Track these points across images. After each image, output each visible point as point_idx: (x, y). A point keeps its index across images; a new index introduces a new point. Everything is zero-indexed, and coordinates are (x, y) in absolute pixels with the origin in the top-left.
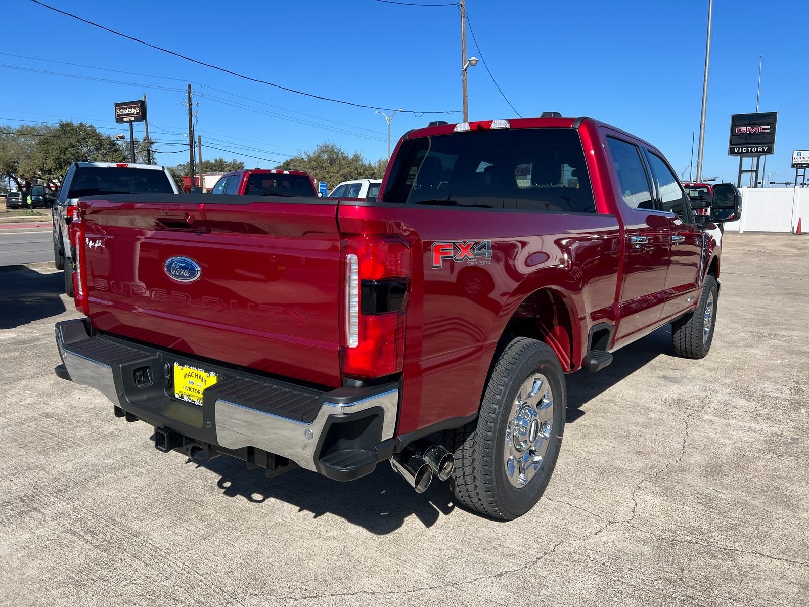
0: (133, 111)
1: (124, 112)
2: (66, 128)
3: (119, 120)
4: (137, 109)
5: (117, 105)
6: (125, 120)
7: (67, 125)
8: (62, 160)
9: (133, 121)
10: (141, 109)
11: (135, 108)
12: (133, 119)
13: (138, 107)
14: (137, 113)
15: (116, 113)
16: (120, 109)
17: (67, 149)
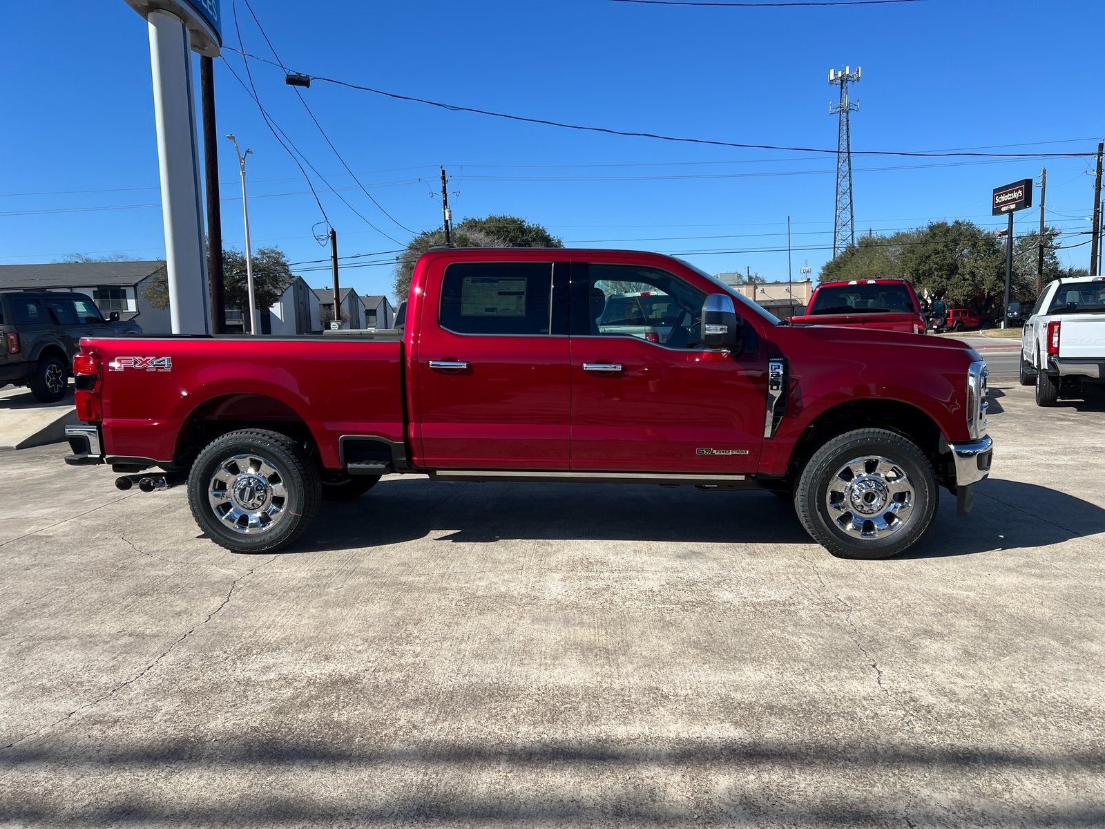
0: (1015, 195)
1: (1003, 198)
2: (937, 231)
3: (997, 211)
4: (1020, 192)
5: (995, 191)
6: (1003, 209)
7: (939, 226)
8: (920, 272)
9: (1014, 210)
10: (1025, 191)
11: (1017, 191)
12: (1013, 206)
13: (1021, 189)
14: (1020, 198)
15: (994, 200)
16: (999, 196)
17: (929, 256)
